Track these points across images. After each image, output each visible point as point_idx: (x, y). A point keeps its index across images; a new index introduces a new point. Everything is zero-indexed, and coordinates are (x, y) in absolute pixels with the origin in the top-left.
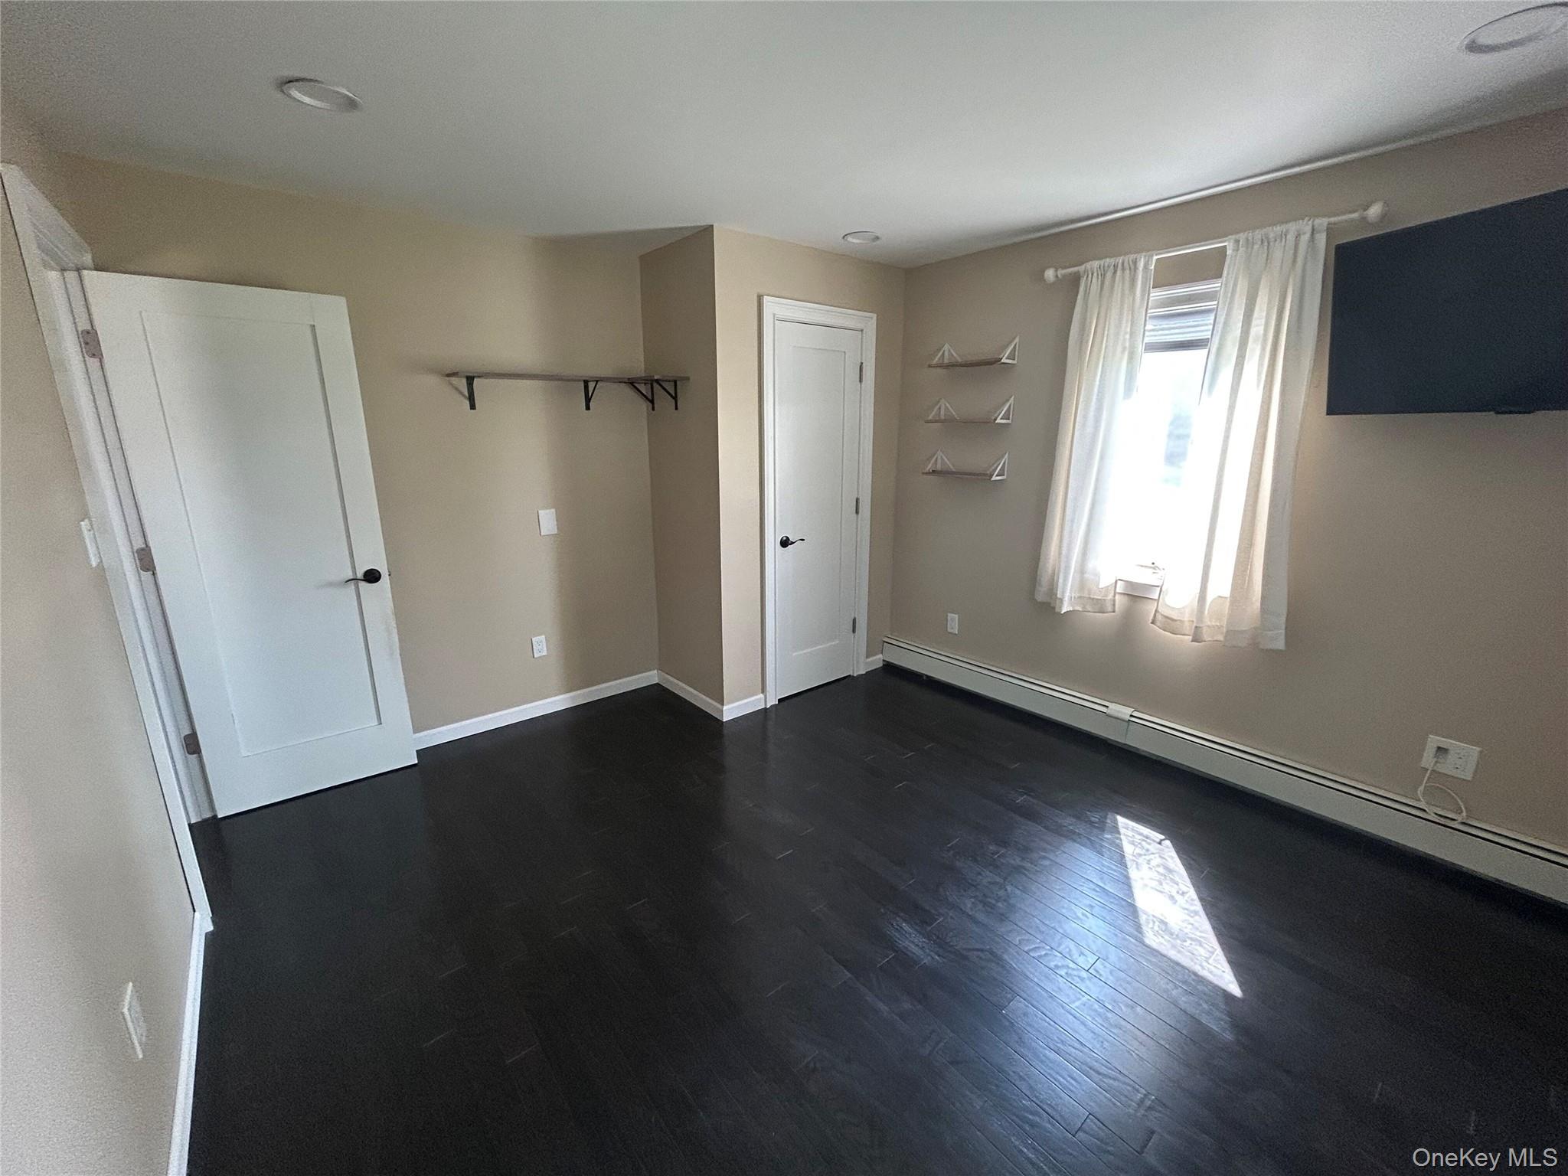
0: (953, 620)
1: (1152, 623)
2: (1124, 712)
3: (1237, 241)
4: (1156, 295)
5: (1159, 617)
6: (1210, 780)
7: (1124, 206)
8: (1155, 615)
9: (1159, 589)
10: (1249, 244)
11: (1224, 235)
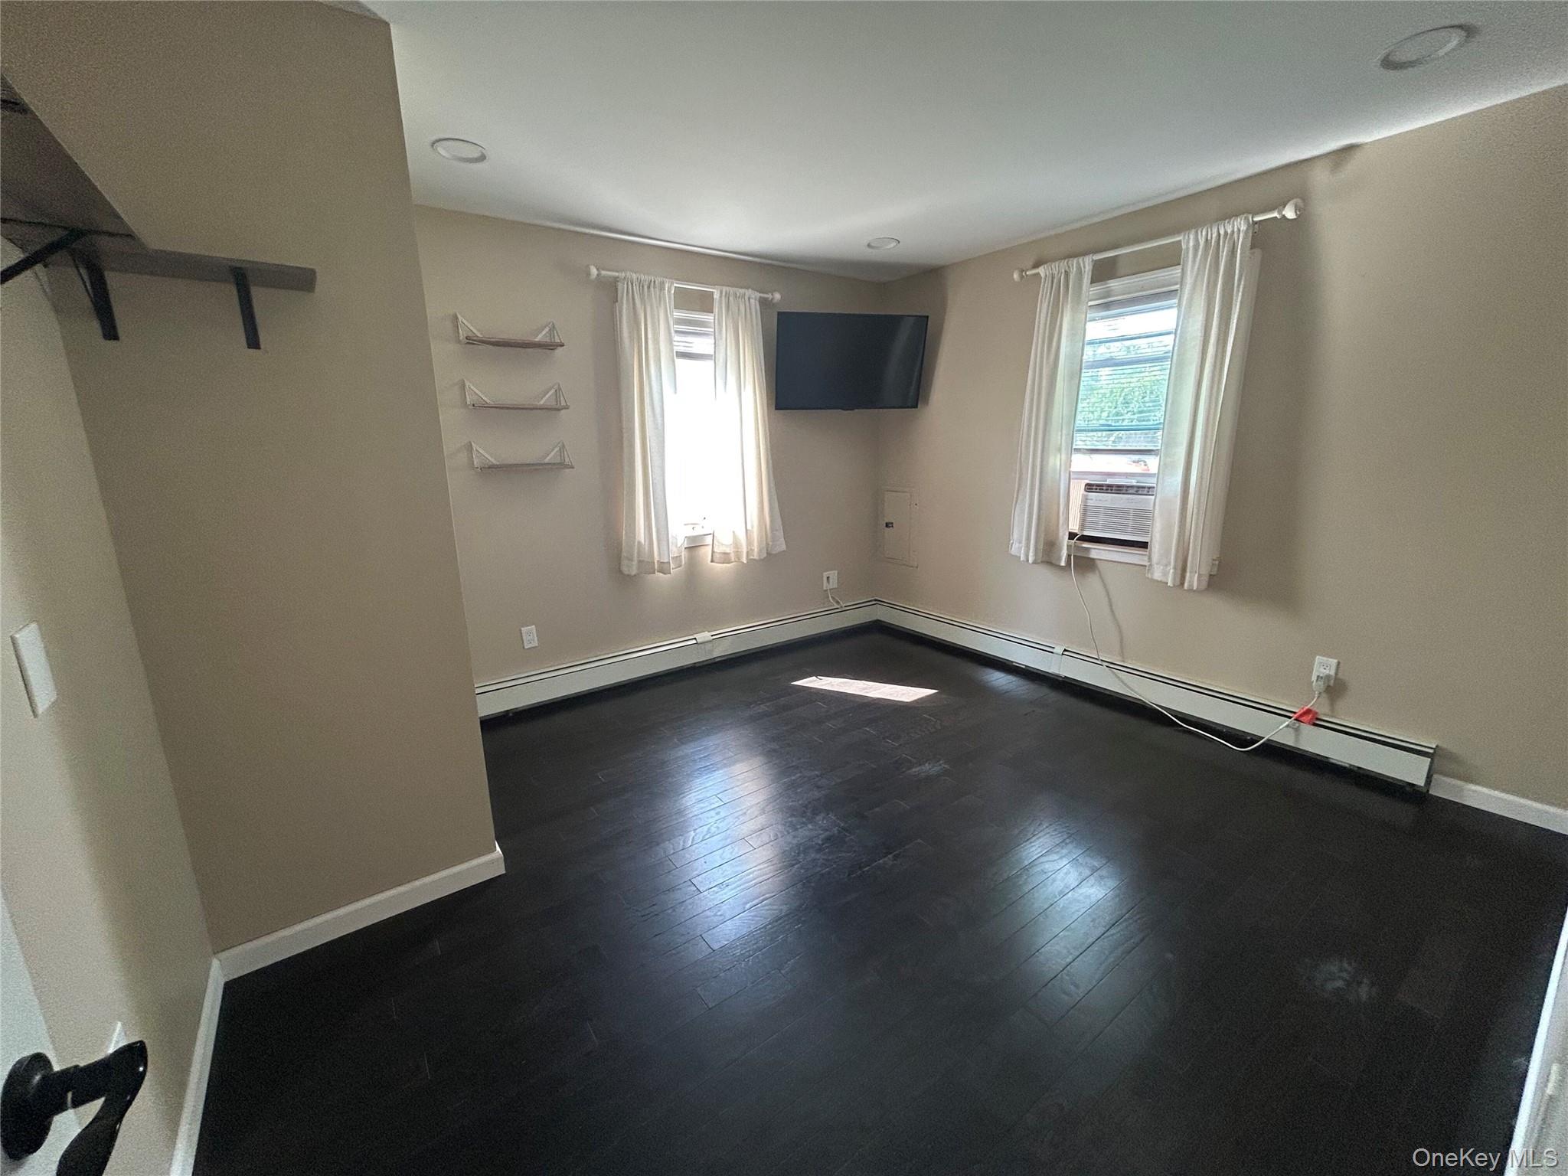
0: (529, 633)
1: (712, 561)
2: (704, 636)
3: (721, 293)
4: (678, 314)
5: (717, 556)
6: (762, 652)
7: (639, 233)
8: (712, 556)
9: (712, 536)
10: (727, 295)
11: (713, 284)
